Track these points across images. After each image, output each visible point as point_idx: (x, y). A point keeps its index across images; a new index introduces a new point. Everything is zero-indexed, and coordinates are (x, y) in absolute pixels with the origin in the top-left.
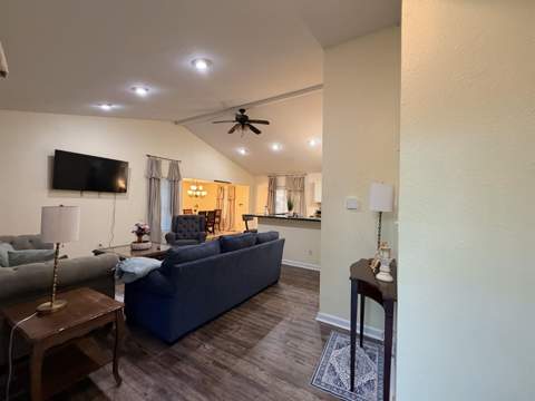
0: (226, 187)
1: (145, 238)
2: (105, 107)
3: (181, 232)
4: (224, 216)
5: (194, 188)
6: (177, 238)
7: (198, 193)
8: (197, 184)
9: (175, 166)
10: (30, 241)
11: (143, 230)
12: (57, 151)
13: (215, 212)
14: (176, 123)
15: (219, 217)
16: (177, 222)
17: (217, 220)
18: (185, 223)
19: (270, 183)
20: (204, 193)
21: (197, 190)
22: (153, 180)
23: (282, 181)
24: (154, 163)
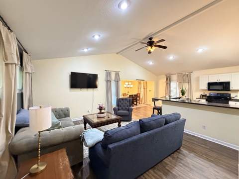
0: (142, 82)
1: (103, 111)
2: (86, 50)
3: (120, 106)
4: (141, 97)
5: (127, 83)
6: (119, 110)
7: (129, 86)
8: (128, 82)
9: (117, 74)
10: (62, 111)
11: (101, 107)
12: (71, 73)
13: (137, 95)
14: (117, 53)
15: (139, 97)
16: (119, 101)
17: (138, 98)
18: (122, 102)
19: (167, 79)
20: (131, 86)
21: (129, 85)
22: (108, 81)
23: (174, 77)
24: (108, 74)
